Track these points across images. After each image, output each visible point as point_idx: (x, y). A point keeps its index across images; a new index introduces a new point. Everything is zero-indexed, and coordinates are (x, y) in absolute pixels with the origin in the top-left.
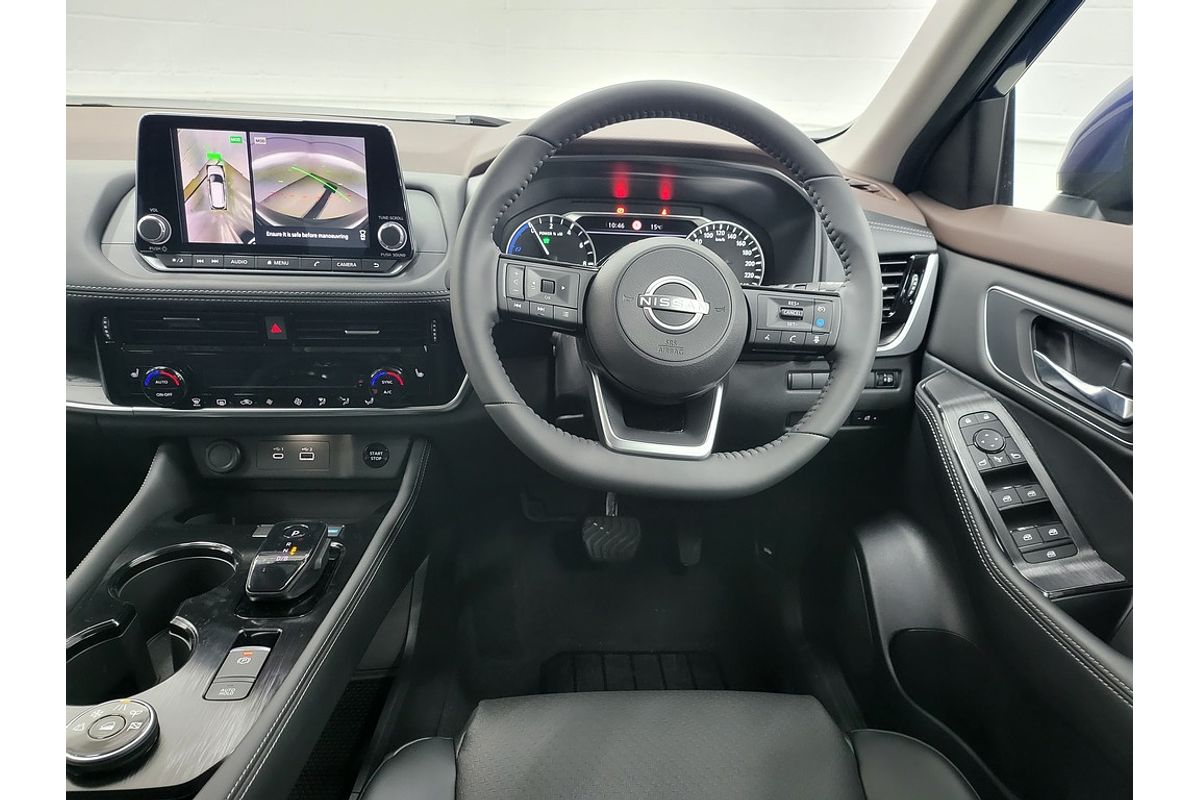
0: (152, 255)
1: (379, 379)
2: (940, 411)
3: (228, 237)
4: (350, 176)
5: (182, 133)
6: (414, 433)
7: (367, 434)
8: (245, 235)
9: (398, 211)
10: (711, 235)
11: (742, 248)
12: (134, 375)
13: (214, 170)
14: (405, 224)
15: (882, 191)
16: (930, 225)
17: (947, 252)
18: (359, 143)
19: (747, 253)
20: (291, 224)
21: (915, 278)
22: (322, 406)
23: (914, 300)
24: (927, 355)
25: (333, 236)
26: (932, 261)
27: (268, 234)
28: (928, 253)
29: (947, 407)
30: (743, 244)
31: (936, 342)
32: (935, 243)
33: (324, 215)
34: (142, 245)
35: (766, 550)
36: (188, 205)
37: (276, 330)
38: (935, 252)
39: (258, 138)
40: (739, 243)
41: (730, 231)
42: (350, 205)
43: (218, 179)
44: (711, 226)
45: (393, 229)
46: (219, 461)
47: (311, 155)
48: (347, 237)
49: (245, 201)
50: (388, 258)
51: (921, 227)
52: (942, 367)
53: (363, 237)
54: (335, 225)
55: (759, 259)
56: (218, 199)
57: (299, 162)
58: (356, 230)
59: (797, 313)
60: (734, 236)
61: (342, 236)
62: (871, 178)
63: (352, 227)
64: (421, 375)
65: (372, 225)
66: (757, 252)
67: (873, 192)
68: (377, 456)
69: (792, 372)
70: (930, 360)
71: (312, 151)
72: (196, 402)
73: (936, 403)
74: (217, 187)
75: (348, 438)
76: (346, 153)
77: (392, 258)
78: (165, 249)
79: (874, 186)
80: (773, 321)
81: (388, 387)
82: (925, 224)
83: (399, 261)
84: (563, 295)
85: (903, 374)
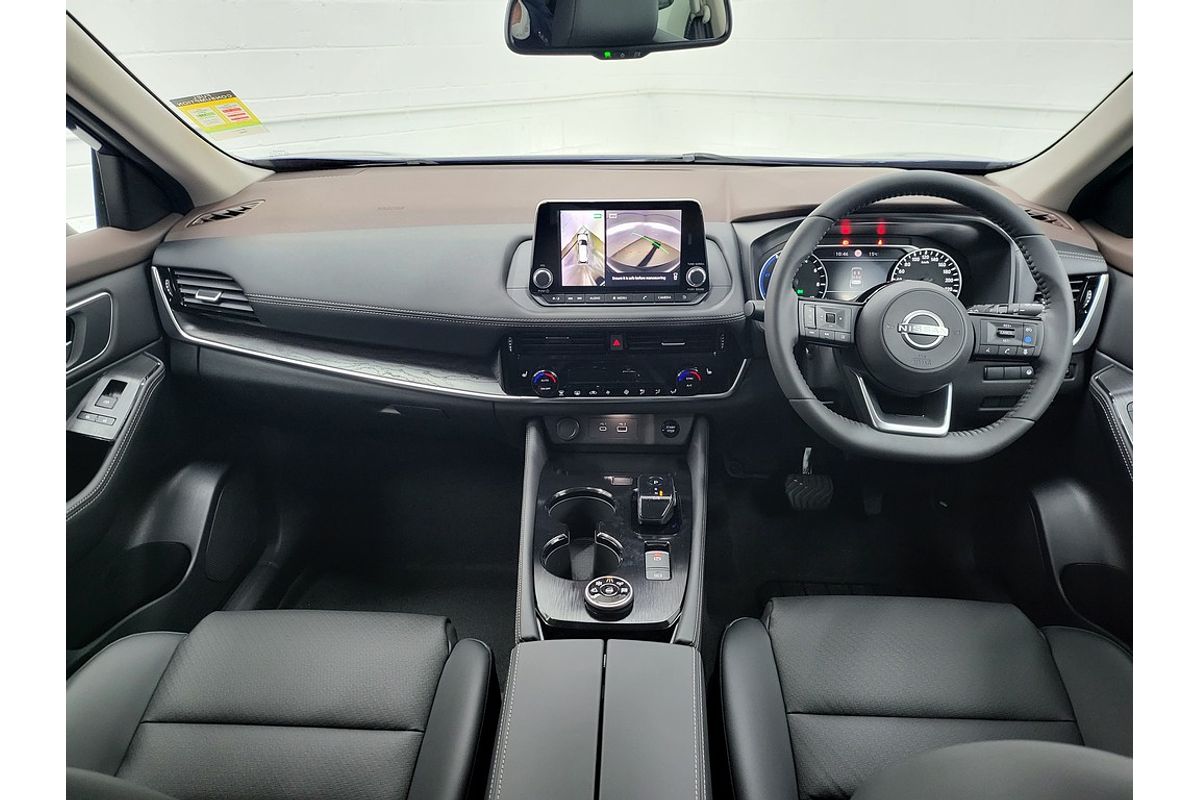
0: (540, 295)
1: (684, 376)
2: (1111, 398)
3: (588, 281)
4: (670, 235)
5: (564, 214)
6: (698, 413)
7: (664, 414)
8: (599, 280)
9: (702, 259)
10: (918, 259)
11: (943, 268)
12: (524, 375)
13: (581, 237)
14: (705, 268)
15: (1059, 220)
16: (1101, 250)
17: (1116, 272)
18: (678, 213)
19: (946, 272)
20: (628, 271)
21: (1089, 293)
22: (643, 395)
23: (1088, 311)
24: (1098, 352)
25: (655, 278)
26: (1104, 279)
27: (614, 278)
28: (1100, 274)
29: (1117, 395)
30: (944, 265)
31: (1105, 342)
32: (1105, 265)
33: (650, 265)
34: (533, 289)
35: (942, 503)
36: (563, 261)
37: (617, 344)
38: (1105, 273)
39: (612, 214)
40: (940, 265)
41: (934, 255)
42: (668, 256)
43: (584, 243)
44: (918, 253)
45: (699, 272)
46: (566, 433)
47: (646, 224)
48: (664, 278)
49: (600, 257)
50: (692, 292)
51: (1092, 252)
52: (1111, 363)
53: (675, 278)
54: (656, 271)
55: (957, 277)
56: (583, 256)
57: (637, 229)
58: (672, 272)
59: (1011, 333)
60: (937, 260)
61: (662, 278)
62: (1048, 208)
63: (668, 271)
64: (710, 372)
65: (683, 270)
66: (956, 271)
67: (1051, 222)
68: (671, 429)
69: (987, 366)
70: (1099, 356)
71: (646, 221)
72: (561, 393)
73: (1108, 392)
74: (583, 248)
75: (651, 417)
76: (669, 221)
77: (694, 292)
78: (548, 291)
79: (1053, 216)
80: (991, 338)
81: (690, 382)
82: (1096, 249)
83: (700, 293)
84: (841, 324)
85: (1077, 367)
